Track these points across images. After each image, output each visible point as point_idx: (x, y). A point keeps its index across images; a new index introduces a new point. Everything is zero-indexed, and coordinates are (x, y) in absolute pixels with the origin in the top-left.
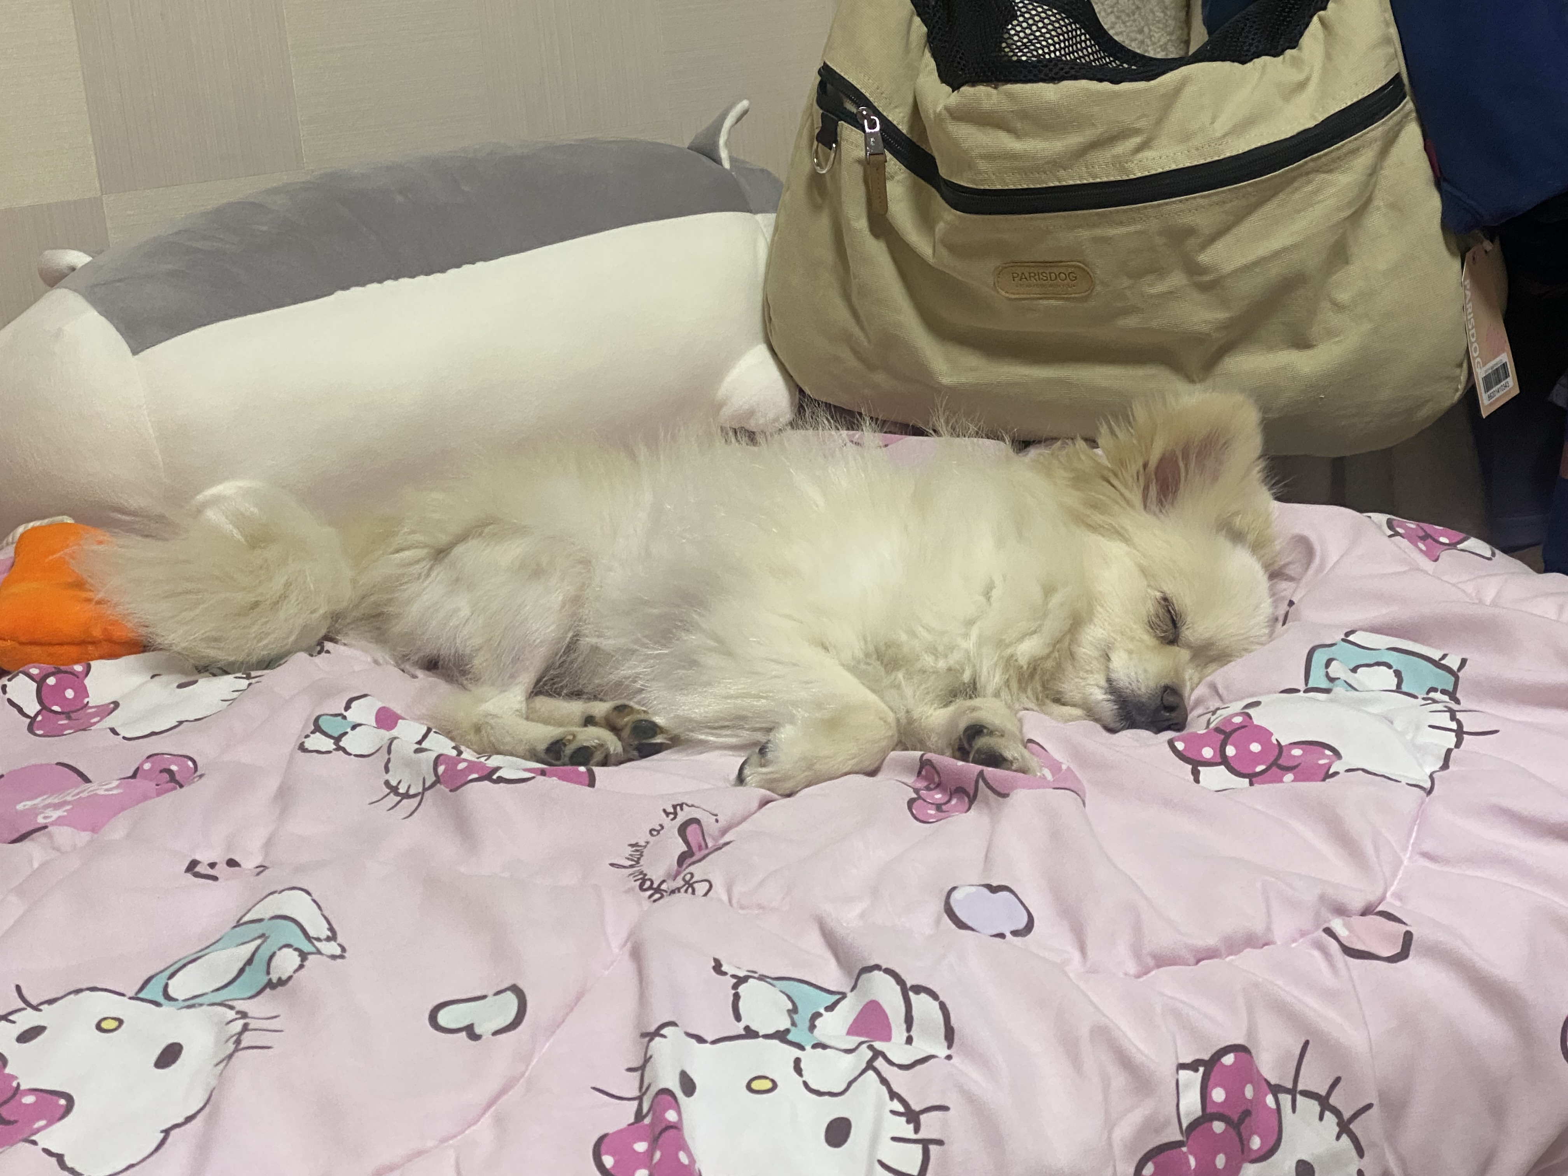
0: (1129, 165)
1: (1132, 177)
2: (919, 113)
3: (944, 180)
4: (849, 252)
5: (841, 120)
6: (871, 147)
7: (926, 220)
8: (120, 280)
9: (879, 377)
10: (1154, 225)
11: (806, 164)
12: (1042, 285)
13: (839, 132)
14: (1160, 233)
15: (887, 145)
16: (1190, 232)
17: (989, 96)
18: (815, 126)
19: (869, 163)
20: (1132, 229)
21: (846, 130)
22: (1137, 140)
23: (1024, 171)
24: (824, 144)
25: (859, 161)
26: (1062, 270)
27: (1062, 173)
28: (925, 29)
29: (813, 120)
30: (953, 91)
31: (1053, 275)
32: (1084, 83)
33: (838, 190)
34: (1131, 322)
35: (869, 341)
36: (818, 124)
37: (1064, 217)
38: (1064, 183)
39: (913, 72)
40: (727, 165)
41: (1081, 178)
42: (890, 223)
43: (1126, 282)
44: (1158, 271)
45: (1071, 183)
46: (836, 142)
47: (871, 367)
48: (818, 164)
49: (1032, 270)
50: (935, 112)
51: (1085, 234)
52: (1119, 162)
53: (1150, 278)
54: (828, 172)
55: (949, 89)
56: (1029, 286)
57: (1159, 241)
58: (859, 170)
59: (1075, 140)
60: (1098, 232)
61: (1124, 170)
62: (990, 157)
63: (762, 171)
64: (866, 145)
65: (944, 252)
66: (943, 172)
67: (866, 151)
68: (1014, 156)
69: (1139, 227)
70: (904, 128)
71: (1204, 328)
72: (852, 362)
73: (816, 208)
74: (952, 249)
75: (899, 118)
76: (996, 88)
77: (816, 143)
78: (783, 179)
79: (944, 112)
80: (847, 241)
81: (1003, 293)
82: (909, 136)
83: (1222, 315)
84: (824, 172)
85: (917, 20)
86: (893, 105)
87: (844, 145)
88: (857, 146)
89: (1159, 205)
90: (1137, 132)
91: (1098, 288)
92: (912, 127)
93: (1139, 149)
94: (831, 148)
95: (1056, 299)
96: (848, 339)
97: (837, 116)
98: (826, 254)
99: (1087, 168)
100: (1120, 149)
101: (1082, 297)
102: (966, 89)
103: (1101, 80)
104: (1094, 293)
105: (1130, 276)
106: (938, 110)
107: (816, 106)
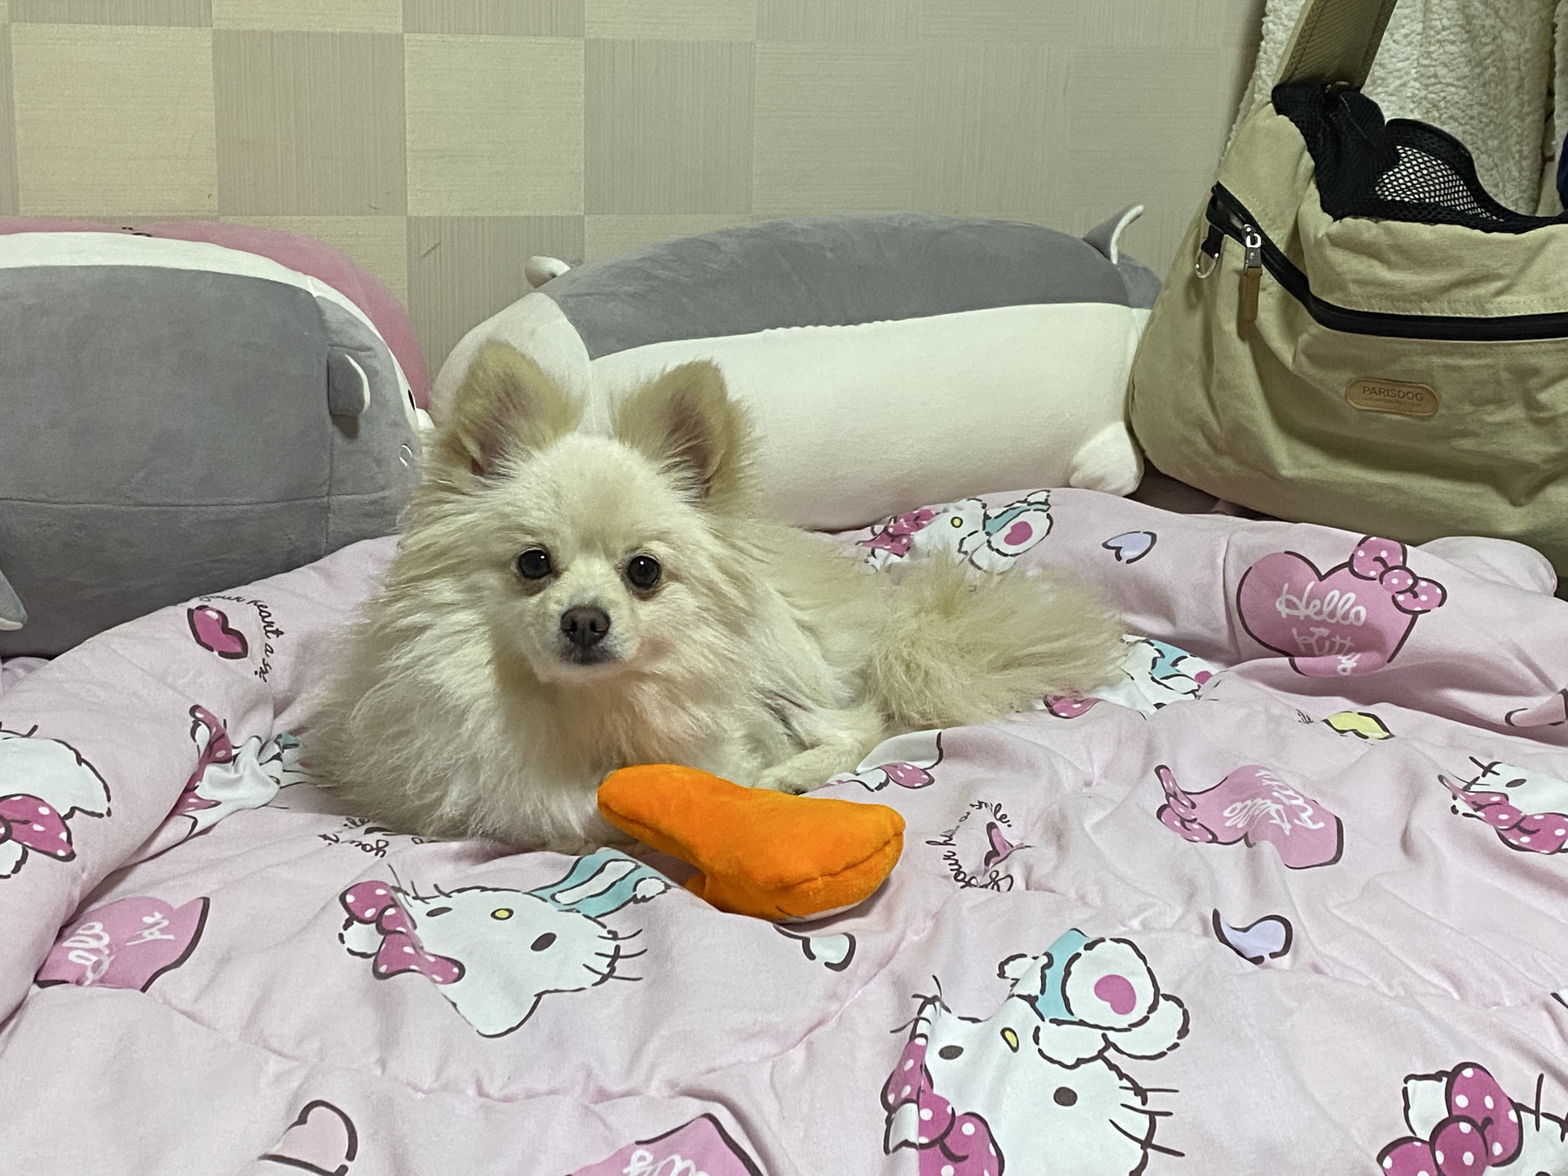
0: (1489, 306)
1: (1491, 316)
2: (1298, 235)
3: (1313, 296)
4: (1215, 349)
5: (1226, 233)
6: (1250, 260)
7: (1291, 330)
8: (589, 294)
9: (1226, 462)
10: (1503, 361)
11: (1187, 268)
12: (1390, 401)
13: (1223, 244)
14: (1508, 369)
15: (1264, 260)
16: (1535, 372)
17: (1369, 229)
18: (1202, 236)
19: (1246, 274)
20: (1482, 362)
21: (1230, 243)
22: (1499, 284)
23: (1391, 299)
24: (1208, 252)
25: (1238, 272)
26: (1410, 390)
27: (1425, 304)
28: (1312, 163)
29: (1199, 232)
30: (1334, 221)
31: (1401, 394)
32: (1459, 228)
33: (1214, 294)
34: (1467, 444)
35: (1222, 429)
36: (1204, 235)
37: (1421, 344)
38: (1426, 314)
39: (1298, 199)
40: (1115, 261)
41: (1442, 311)
42: (1257, 329)
43: (1468, 408)
44: (1500, 402)
45: (1432, 314)
46: (1219, 252)
47: (1219, 452)
48: (1199, 270)
49: (1384, 387)
50: (1315, 237)
51: (1437, 360)
52: (1479, 302)
53: (1492, 407)
54: (1207, 277)
55: (1330, 218)
56: (1378, 400)
57: (1504, 375)
58: (1236, 278)
59: (1442, 277)
60: (1450, 361)
61: (1483, 309)
62: (1361, 283)
63: (1145, 270)
64: (1246, 258)
65: (1303, 359)
66: (1314, 289)
67: (1245, 263)
68: (1383, 284)
69: (1489, 361)
70: (1281, 247)
71: (1532, 459)
72: (1204, 446)
73: (1191, 307)
74: (1311, 358)
75: (1279, 238)
76: (1376, 222)
77: (1200, 250)
78: (1163, 279)
79: (1325, 239)
80: (1215, 339)
81: (1353, 403)
82: (1285, 254)
83: (1552, 449)
84: (1204, 277)
85: (1307, 155)
86: (1274, 226)
87: (1226, 257)
88: (1237, 258)
89: (1510, 345)
90: (1498, 277)
91: (1442, 411)
92: (1289, 248)
93: (1500, 293)
94: (1213, 257)
95: (1402, 414)
96: (1202, 426)
97: (1223, 229)
98: (1195, 348)
99: (1449, 303)
100: (1483, 290)
101: (1425, 417)
102: (1348, 220)
103: (1473, 228)
104: (1437, 414)
105: (1472, 402)
106: (1320, 236)
107: (1205, 219)
